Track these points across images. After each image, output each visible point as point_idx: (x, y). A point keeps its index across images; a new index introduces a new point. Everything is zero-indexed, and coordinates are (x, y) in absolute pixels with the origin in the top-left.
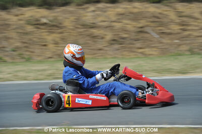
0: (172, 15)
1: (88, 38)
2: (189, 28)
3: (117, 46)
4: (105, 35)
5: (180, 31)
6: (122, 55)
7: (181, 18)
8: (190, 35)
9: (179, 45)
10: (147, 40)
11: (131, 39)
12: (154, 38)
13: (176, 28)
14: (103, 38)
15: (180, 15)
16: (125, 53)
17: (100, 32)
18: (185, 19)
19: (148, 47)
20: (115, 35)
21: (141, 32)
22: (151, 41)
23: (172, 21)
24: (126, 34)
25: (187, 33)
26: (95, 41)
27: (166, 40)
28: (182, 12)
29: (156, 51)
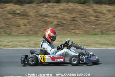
0: (91, 11)
1: (43, 23)
2: (100, 19)
3: (60, 28)
4: (53, 21)
5: (95, 20)
6: (63, 33)
7: (96, 13)
8: (101, 23)
9: (95, 29)
10: (77, 25)
11: (68, 24)
12: (81, 24)
13: (93, 19)
14: (52, 23)
15: (95, 11)
16: (64, 32)
17: (50, 19)
18: (98, 14)
19: (77, 29)
20: (59, 21)
21: (73, 20)
22: (79, 26)
23: (91, 15)
24: (65, 21)
25: (99, 22)
26: (47, 25)
27: (87, 26)
28: (96, 10)
29: (81, 31)
